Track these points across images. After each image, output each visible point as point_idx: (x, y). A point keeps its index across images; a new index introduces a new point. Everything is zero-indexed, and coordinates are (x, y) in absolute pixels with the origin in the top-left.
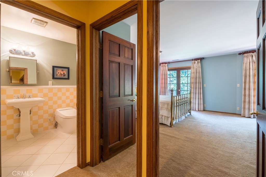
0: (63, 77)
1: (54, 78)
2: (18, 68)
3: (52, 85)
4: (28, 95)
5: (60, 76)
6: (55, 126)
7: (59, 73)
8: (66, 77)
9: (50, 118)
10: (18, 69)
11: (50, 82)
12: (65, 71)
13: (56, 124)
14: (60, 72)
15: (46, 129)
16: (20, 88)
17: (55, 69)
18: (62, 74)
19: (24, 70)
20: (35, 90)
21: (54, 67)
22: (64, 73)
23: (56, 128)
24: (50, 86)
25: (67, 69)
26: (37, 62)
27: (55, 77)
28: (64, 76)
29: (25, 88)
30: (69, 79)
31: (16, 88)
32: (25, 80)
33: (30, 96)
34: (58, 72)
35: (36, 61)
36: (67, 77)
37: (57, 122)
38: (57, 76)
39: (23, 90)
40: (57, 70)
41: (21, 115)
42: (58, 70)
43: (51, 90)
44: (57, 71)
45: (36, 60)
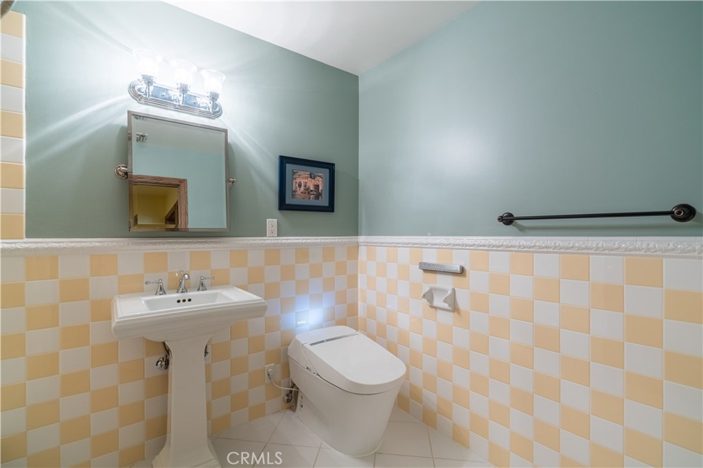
0: (312, 202)
1: (283, 206)
2: (161, 179)
3: (278, 236)
4: (195, 276)
5: (304, 198)
6: (288, 401)
7: (300, 186)
8: (324, 201)
9: (270, 367)
10: (161, 182)
11: (272, 223)
12: (321, 181)
13: (291, 392)
14: (303, 181)
15: (258, 412)
16: (166, 246)
17: (289, 167)
18: (312, 188)
19: (179, 185)
20: (218, 253)
21: (284, 161)
22: (317, 187)
23: (293, 408)
24: (271, 239)
25: (327, 171)
26: (229, 140)
27: (287, 202)
28: (318, 196)
29: (186, 246)
30: (333, 211)
31: (154, 247)
32: (181, 218)
33: (205, 282)
34: (298, 180)
35: (224, 133)
36: (326, 204)
37: (294, 385)
38: (293, 196)
39: (177, 253)
40: (294, 173)
41: (170, 362)
42: (296, 176)
43: (273, 254)
44: (293, 179)
45: (225, 131)
